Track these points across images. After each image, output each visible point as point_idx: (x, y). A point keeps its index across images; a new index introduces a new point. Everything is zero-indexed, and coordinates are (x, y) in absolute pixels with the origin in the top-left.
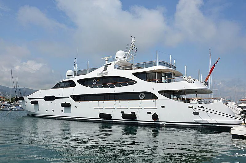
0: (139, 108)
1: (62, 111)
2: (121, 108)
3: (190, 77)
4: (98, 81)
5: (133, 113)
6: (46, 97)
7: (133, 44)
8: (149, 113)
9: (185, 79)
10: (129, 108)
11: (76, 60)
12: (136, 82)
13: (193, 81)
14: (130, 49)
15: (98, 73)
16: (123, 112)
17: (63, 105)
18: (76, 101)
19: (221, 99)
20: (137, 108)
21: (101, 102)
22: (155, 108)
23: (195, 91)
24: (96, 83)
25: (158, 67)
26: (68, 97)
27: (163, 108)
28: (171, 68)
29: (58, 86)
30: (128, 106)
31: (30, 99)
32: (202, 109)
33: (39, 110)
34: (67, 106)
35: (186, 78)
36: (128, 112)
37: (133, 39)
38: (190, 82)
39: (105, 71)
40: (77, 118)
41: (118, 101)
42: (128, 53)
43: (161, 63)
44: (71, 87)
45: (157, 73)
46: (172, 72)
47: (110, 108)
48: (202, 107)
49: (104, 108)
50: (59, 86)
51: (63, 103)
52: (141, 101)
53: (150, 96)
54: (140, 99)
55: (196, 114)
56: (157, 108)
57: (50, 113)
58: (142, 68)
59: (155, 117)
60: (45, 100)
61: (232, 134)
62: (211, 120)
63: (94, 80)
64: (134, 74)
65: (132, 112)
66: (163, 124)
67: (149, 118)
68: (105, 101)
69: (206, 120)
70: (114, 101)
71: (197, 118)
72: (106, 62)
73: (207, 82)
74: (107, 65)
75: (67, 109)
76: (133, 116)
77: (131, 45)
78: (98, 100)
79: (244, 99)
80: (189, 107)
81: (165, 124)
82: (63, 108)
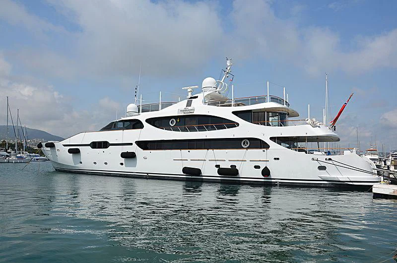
0: (242, 161)
1: (122, 164)
2: (216, 160)
3: (314, 120)
4: (178, 120)
5: (233, 167)
6: (93, 143)
7: (228, 69)
8: (257, 167)
9: (307, 122)
10: (227, 161)
11: (138, 89)
12: (238, 125)
13: (318, 124)
14: (224, 77)
15: (179, 110)
16: (217, 166)
17: (124, 155)
18: (144, 149)
19: (354, 150)
20: (240, 161)
21: (185, 152)
22: (266, 161)
23: (316, 137)
24: (174, 124)
25: (269, 105)
26: (131, 144)
27: (277, 161)
28: (285, 106)
29: (112, 127)
30: (227, 157)
31: (64, 145)
32: (330, 162)
33: (81, 163)
34: (129, 156)
35: (309, 121)
36: (226, 165)
37: (228, 61)
38: (314, 126)
39: (189, 108)
40: (146, 174)
41: (210, 151)
42: (222, 81)
43: (273, 99)
44: (134, 128)
45: (267, 112)
46: (285, 111)
47: (199, 160)
48: (330, 159)
49: (189, 160)
50: (115, 127)
51: (123, 152)
52: (245, 150)
53: (257, 144)
54: (243, 148)
55: (322, 168)
56: (268, 161)
57: (100, 167)
58: (245, 105)
59: (266, 172)
60: (93, 148)
61: (374, 193)
62: (341, 176)
63: (171, 120)
64: (234, 113)
65: (231, 166)
66: (276, 182)
67: (258, 174)
68: (190, 151)
69: (335, 176)
70: (206, 151)
71: (324, 174)
72: (190, 94)
73: (335, 127)
74: (191, 98)
75: (130, 161)
76: (233, 171)
77: (225, 70)
78: (181, 149)
79: (372, 149)
80: (313, 159)
81: (280, 182)
82: (123, 160)
